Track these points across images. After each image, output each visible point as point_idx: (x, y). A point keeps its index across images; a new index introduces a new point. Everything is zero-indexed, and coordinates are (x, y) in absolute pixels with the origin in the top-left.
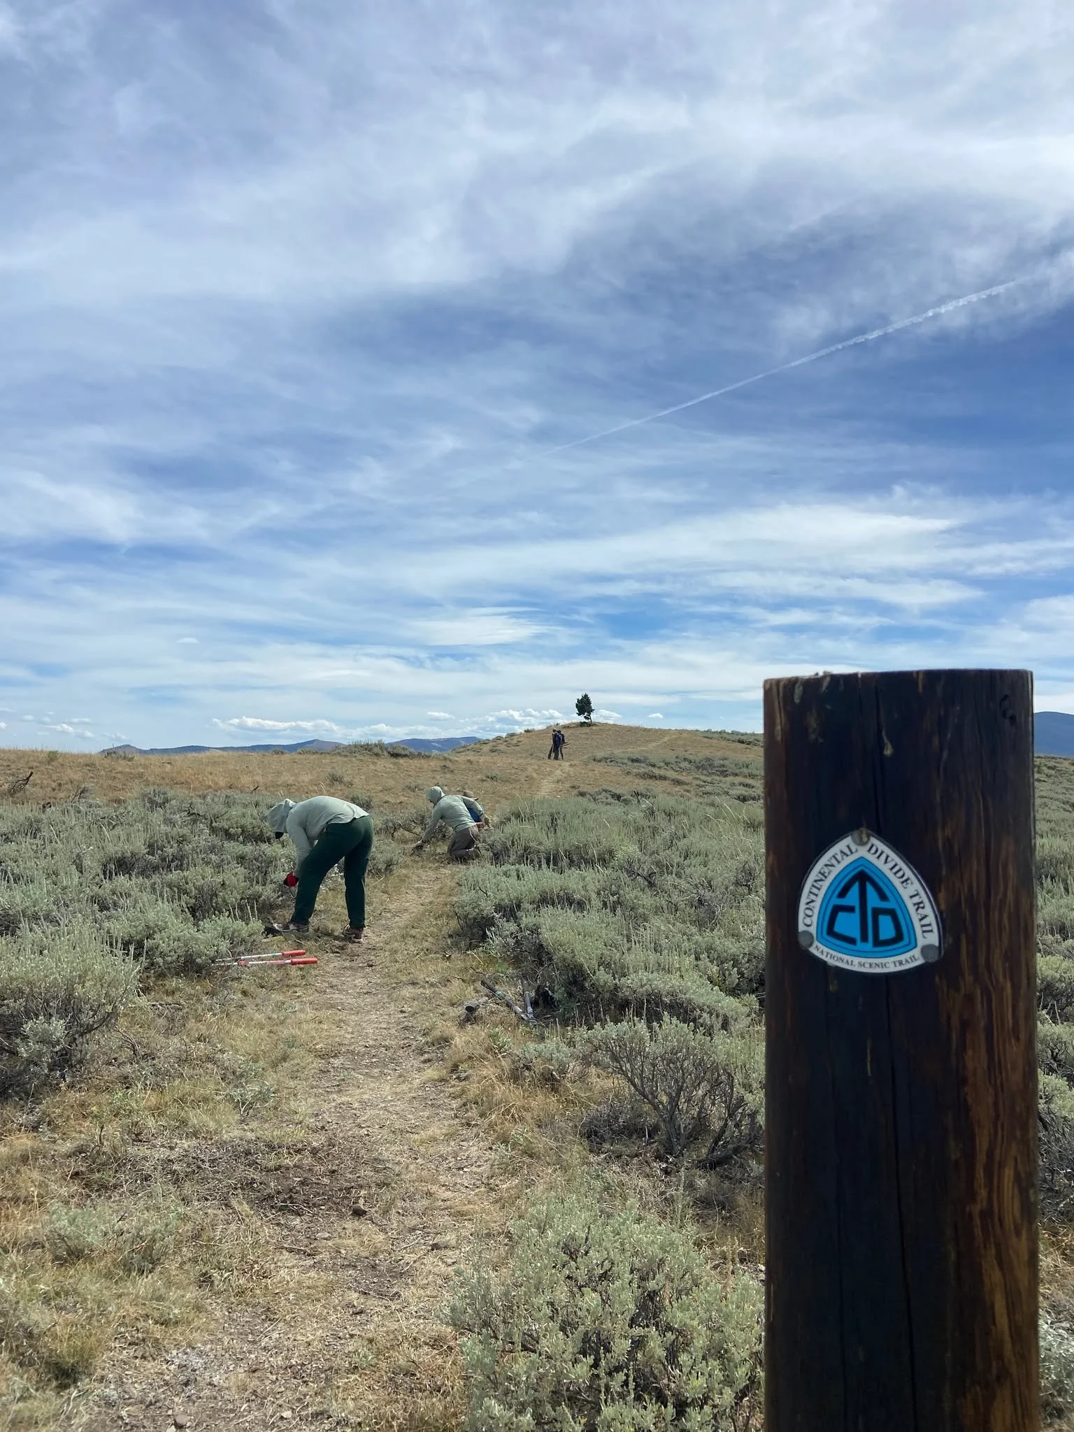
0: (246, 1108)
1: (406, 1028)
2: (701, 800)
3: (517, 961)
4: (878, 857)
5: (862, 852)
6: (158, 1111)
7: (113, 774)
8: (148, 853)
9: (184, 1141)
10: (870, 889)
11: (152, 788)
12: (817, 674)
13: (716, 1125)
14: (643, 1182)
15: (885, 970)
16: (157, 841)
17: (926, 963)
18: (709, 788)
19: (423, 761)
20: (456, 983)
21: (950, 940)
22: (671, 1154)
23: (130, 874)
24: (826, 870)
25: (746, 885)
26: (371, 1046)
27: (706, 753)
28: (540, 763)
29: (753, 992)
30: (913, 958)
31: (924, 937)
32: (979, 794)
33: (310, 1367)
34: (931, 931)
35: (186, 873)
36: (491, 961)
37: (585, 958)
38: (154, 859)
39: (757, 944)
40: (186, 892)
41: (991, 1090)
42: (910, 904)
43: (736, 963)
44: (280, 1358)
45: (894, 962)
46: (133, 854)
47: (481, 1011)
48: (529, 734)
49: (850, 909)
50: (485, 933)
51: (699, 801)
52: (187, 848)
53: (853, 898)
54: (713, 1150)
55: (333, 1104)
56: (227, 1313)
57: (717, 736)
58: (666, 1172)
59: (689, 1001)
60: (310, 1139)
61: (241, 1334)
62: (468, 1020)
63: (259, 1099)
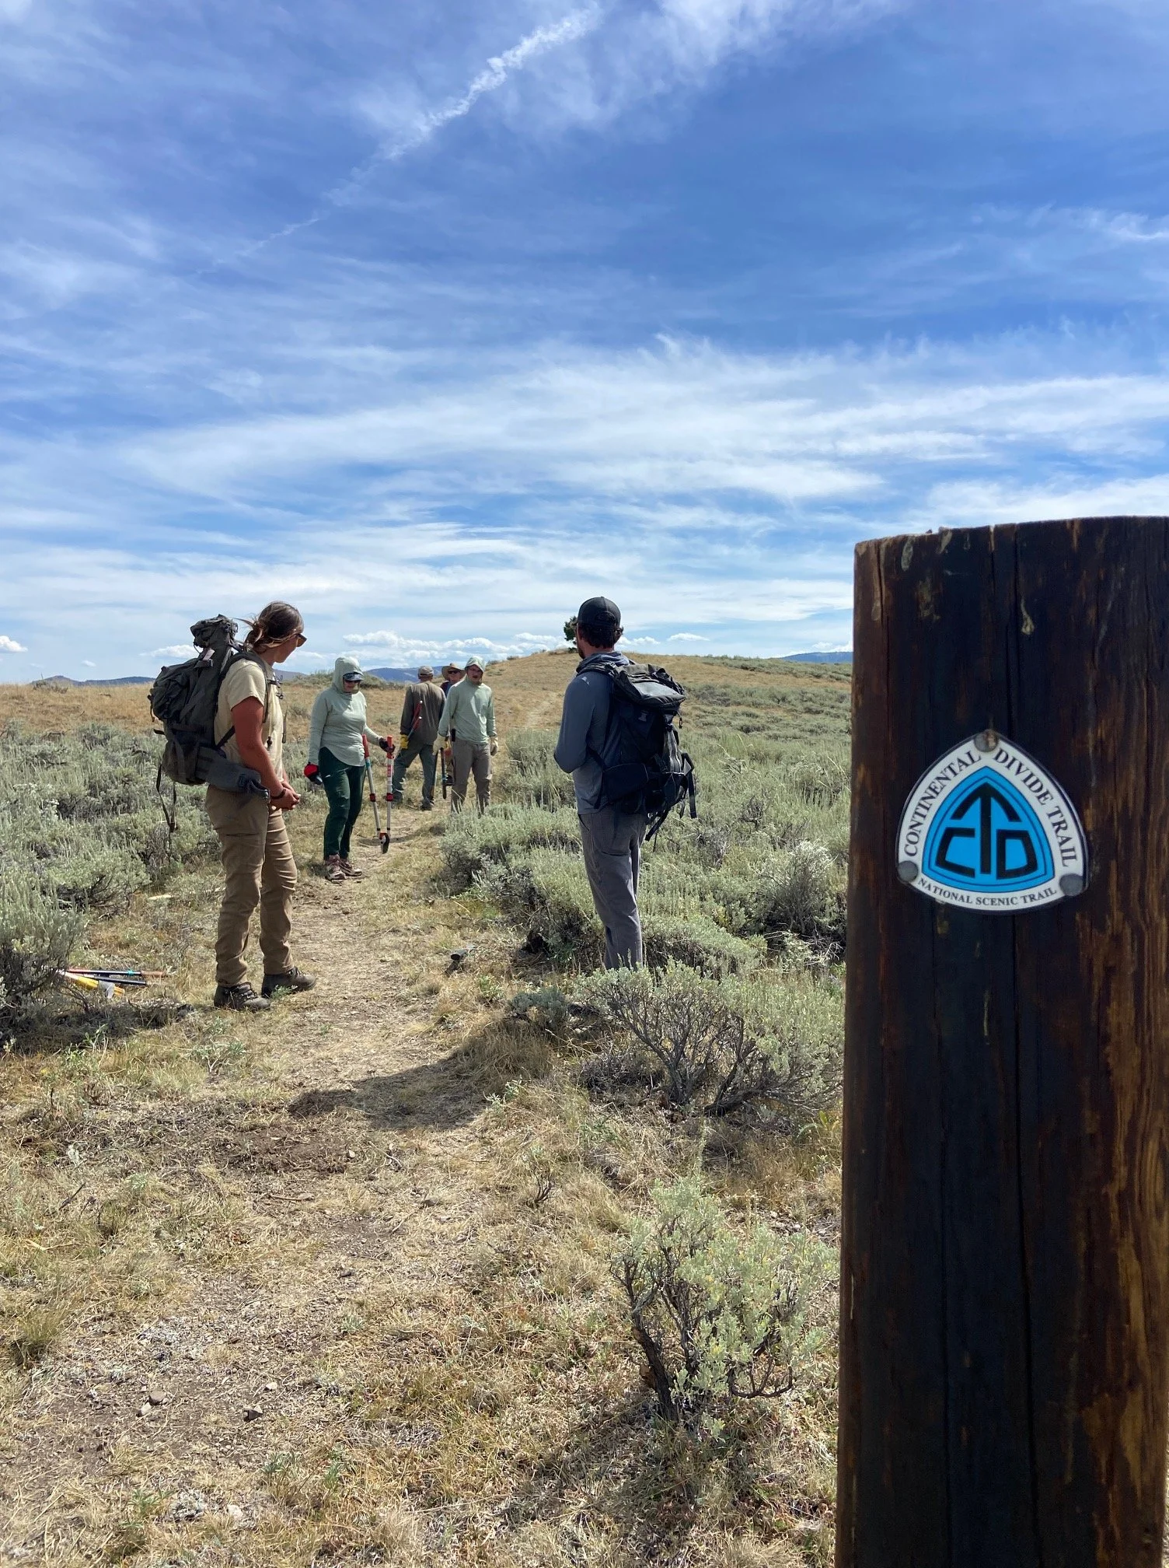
0: (216, 1066)
1: (387, 979)
2: (700, 731)
3: (505, 906)
4: (1009, 766)
5: (988, 760)
6: (115, 1071)
7: (45, 708)
8: (90, 795)
9: (148, 1103)
10: (996, 807)
11: (90, 723)
12: (930, 531)
13: (725, 1070)
14: (647, 1132)
15: (1011, 907)
16: (99, 781)
17: (1065, 898)
18: (710, 719)
19: (395, 692)
20: (441, 931)
21: (1097, 869)
22: (675, 1101)
23: (71, 819)
24: (938, 784)
25: (753, 821)
26: (350, 998)
27: (707, 680)
28: (524, 693)
29: (761, 932)
30: (1048, 892)
31: (1064, 865)
32: (1143, 683)
33: (295, 1335)
34: (1074, 857)
35: (134, 816)
36: (478, 905)
37: (581, 901)
38: (98, 801)
39: (765, 883)
40: (135, 837)
41: (1138, 1051)
42: (1047, 824)
43: (743, 903)
44: (263, 1327)
45: (1024, 897)
46: (73, 796)
47: (469, 959)
48: (512, 662)
49: (970, 833)
50: (471, 876)
51: (699, 732)
52: (134, 788)
53: (972, 818)
54: (719, 1097)
55: (311, 1059)
56: (202, 1282)
57: (718, 661)
58: (671, 1119)
59: (694, 944)
60: (288, 1097)
61: (219, 1303)
62: (454, 967)
63: (229, 1056)
